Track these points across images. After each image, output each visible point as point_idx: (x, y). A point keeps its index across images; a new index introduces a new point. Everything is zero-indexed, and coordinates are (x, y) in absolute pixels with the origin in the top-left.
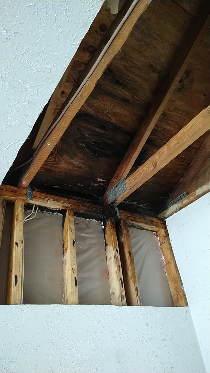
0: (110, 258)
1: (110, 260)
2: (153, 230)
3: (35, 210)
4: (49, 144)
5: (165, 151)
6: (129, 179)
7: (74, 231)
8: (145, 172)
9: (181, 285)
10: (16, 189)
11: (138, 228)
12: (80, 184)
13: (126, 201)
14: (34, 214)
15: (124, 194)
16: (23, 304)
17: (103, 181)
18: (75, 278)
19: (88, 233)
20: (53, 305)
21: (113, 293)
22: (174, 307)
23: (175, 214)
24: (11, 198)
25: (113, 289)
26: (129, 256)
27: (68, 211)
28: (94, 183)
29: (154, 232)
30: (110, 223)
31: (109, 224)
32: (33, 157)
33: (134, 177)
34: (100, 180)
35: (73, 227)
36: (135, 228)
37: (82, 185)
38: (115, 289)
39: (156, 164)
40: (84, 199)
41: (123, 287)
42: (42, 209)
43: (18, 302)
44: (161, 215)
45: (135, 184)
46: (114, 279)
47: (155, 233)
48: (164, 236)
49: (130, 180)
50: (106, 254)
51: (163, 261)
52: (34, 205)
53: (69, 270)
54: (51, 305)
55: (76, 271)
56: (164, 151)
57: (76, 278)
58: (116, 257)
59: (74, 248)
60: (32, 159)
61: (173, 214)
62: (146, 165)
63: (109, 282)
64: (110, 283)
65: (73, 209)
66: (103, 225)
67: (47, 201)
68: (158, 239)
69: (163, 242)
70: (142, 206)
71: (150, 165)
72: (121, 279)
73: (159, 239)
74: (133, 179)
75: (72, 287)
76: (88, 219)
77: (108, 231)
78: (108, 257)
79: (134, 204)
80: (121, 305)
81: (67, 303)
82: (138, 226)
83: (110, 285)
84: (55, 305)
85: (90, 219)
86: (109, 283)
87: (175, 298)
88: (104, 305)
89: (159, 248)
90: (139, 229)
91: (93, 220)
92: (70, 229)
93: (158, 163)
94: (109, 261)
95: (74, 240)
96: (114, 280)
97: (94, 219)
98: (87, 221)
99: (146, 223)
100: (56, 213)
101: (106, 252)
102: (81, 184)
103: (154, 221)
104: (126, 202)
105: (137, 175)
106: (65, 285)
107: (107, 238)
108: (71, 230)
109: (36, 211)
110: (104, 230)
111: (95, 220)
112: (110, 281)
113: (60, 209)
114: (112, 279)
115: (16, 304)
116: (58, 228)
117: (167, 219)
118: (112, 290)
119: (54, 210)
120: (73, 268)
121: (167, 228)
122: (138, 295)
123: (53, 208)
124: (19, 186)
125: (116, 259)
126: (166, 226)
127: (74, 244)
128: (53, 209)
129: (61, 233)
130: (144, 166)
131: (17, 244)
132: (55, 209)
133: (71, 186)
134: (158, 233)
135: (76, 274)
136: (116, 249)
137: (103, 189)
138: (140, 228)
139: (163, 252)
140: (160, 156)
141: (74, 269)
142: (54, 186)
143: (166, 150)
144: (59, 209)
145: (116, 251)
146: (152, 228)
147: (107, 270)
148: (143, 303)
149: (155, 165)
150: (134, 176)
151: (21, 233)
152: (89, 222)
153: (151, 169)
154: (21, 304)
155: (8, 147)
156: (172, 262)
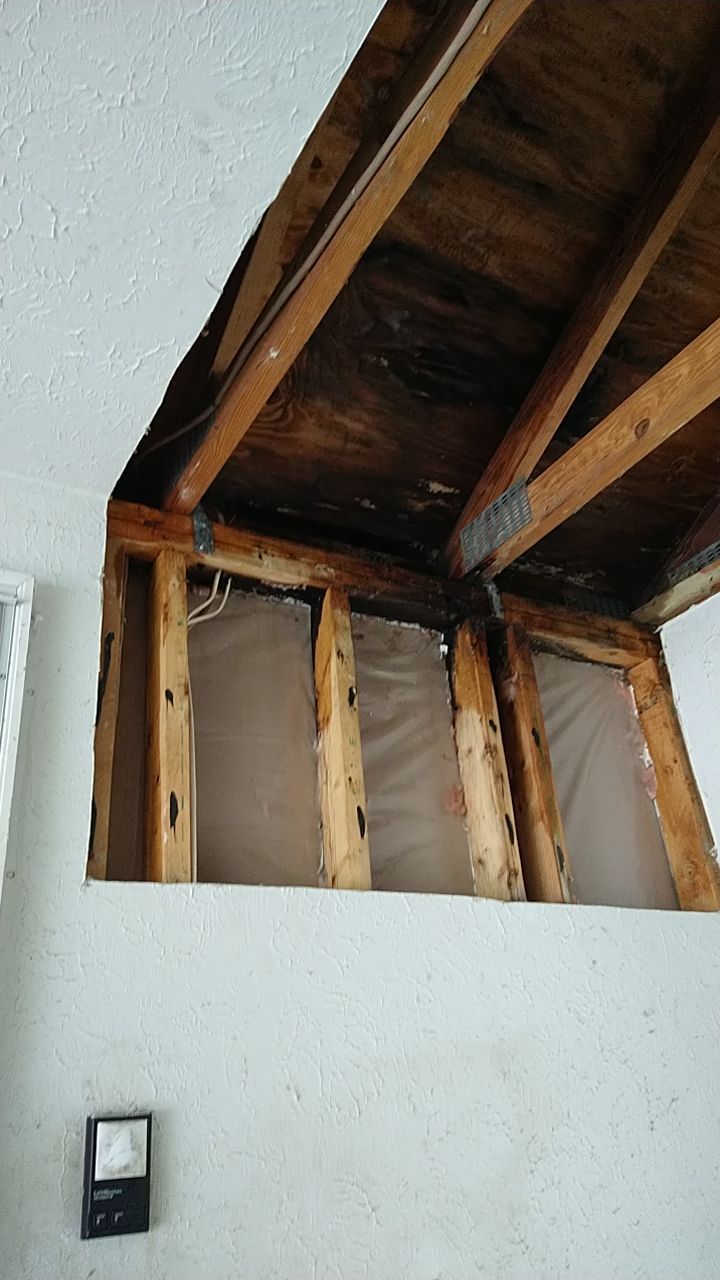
0: (470, 751)
1: (467, 756)
2: (616, 663)
3: (222, 588)
4: (274, 354)
5: (680, 376)
6: (540, 481)
7: (352, 659)
8: (601, 455)
9: (707, 844)
10: (157, 515)
11: (563, 656)
12: (366, 503)
13: (524, 564)
14: (217, 603)
15: (523, 536)
16: (198, 881)
17: (447, 490)
18: (359, 809)
19: (394, 669)
20: (292, 889)
21: (480, 861)
22: (680, 909)
23: (693, 608)
24: (144, 545)
25: (481, 851)
26: (534, 745)
27: (328, 593)
28: (414, 498)
29: (616, 670)
30: (468, 636)
31: (464, 638)
32: (218, 401)
33: (562, 473)
34: (435, 487)
35: (347, 645)
36: (553, 656)
37: (372, 507)
38: (486, 850)
39: (645, 424)
40: (379, 554)
41: (512, 842)
42: (246, 585)
43: (182, 875)
44: (645, 612)
45: (562, 497)
46: (484, 817)
47: (621, 671)
48: (651, 681)
49: (545, 486)
50: (454, 738)
51: (647, 765)
52: (217, 570)
53: (337, 785)
54: (288, 889)
55: (362, 788)
56: (677, 374)
57: (363, 809)
58: (489, 748)
59: (352, 715)
60: (212, 409)
61: (688, 608)
62: (608, 429)
63: (466, 826)
64: (470, 830)
65: (347, 588)
66: (444, 643)
67: (260, 557)
68: (629, 691)
69: (649, 704)
70: (578, 580)
71: (622, 427)
72: (507, 817)
73: (634, 691)
74: (558, 481)
75: (349, 838)
76: (395, 623)
77: (462, 664)
78: (463, 747)
79: (550, 575)
80: (509, 898)
81: (333, 884)
82: (563, 648)
83: (468, 836)
84: (299, 889)
85: (400, 621)
86: (467, 829)
87: (684, 883)
88: (455, 897)
89: (634, 724)
90: (567, 657)
91: (412, 626)
92: (339, 654)
93: (651, 423)
94: (466, 762)
95: (351, 690)
96: (482, 821)
97: (415, 622)
98: (392, 629)
99: (592, 638)
100: (290, 600)
101: (456, 732)
102: (371, 504)
103: (618, 633)
104: (521, 567)
105: (569, 467)
106: (325, 831)
107: (457, 687)
108: (342, 656)
109: (224, 592)
110: (449, 659)
111: (417, 626)
112: (468, 824)
113: (304, 588)
114: (477, 817)
115: (177, 882)
116: (297, 648)
117: (664, 626)
118: (475, 852)
119: (285, 589)
120: (350, 779)
121: (663, 655)
122: (562, 867)
123: (279, 583)
124: (168, 503)
125: (489, 755)
126: (661, 648)
127: (351, 701)
128: (280, 586)
129: (307, 668)
130: (600, 435)
131: (169, 696)
132: (285, 585)
133: (336, 508)
134: (632, 671)
135: (363, 796)
136: (491, 722)
137: (446, 521)
138: (569, 654)
139: (647, 738)
140: (662, 394)
141: (353, 780)
142: (279, 510)
143: (685, 370)
144: (301, 586)
145: (491, 730)
146: (612, 654)
147: (460, 788)
148: (578, 895)
149: (642, 426)
150: (561, 470)
151: (180, 660)
152: (397, 633)
153: (627, 442)
154: (192, 881)
155: (136, 366)
156: (678, 768)
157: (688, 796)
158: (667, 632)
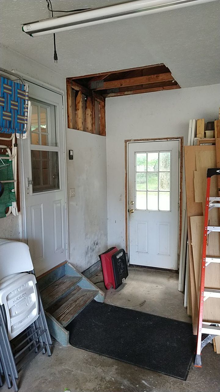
1: (87, 115)
8: (115, 85)
15: (102, 89)
22: (100, 135)
27: (80, 92)
31: (89, 98)
44: (104, 95)
45: (109, 87)
48: (103, 105)
51: (100, 117)
55: (83, 120)
56: (128, 81)
58: (91, 115)
61: (110, 97)
66: (86, 97)
67: (76, 87)
69: (102, 108)
73: (100, 106)
80: (91, 133)
87: (101, 132)
89: (100, 111)
99: (99, 99)
101: (86, 111)
103: (102, 99)
105: (111, 83)
106: (78, 123)
107: (87, 105)
108: (81, 101)
110: (86, 101)
118: (87, 127)
120: (81, 118)
123: (76, 90)
126: (105, 101)
127: (82, 108)
131: (70, 107)
134: (101, 103)
136: (91, 111)
140: (125, 82)
151: (71, 102)
153: (119, 85)
156: (104, 118)
157: (104, 122)
158: (106, 99)
